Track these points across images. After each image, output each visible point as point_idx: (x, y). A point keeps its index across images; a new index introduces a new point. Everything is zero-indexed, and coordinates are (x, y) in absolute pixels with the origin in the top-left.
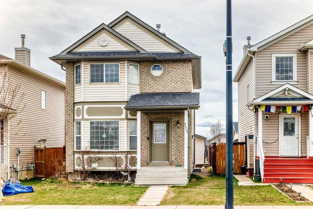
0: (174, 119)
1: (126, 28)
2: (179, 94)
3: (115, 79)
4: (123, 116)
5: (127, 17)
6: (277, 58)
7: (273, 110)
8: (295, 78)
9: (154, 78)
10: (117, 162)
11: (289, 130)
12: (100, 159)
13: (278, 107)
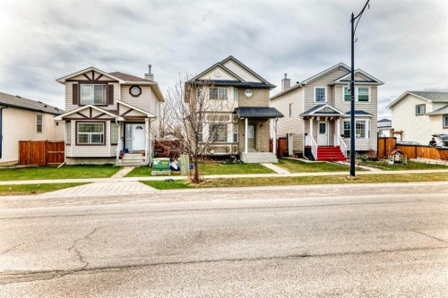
0: (260, 123)
1: (230, 66)
2: (261, 108)
3: (225, 98)
4: (230, 121)
5: (231, 59)
6: (317, 89)
7: (318, 119)
8: (326, 101)
9: (247, 98)
10: (227, 149)
11: (322, 131)
12: (216, 148)
13: (321, 117)
